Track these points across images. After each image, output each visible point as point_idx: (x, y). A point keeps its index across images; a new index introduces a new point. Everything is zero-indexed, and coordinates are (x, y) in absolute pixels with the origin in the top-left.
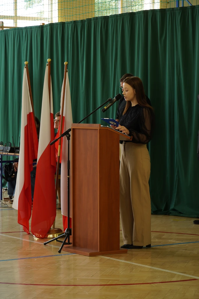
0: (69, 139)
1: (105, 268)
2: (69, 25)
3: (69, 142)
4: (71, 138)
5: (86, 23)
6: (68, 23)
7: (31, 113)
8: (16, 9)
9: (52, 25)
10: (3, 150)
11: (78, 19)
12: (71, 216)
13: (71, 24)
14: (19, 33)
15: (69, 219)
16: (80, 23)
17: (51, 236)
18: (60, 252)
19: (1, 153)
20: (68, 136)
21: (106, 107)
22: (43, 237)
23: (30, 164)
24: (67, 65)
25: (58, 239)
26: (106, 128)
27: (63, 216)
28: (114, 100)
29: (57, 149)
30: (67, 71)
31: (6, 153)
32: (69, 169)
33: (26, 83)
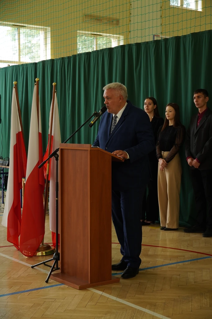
0: (57, 159)
1: (98, 315)
2: (58, 61)
3: (57, 162)
4: (59, 158)
5: (72, 58)
6: (57, 60)
7: (20, 132)
8: (19, 58)
9: (44, 62)
10: (2, 164)
11: (65, 56)
12: (60, 232)
13: (59, 61)
14: (16, 70)
15: (58, 235)
16: (67, 59)
17: (39, 254)
18: (47, 282)
19: (1, 166)
20: (56, 156)
21: (93, 121)
22: (32, 255)
23: (19, 182)
24: (56, 86)
26: (97, 149)
27: (52, 232)
28: (100, 113)
29: (46, 167)
31: (5, 167)
32: (58, 191)
33: (15, 103)
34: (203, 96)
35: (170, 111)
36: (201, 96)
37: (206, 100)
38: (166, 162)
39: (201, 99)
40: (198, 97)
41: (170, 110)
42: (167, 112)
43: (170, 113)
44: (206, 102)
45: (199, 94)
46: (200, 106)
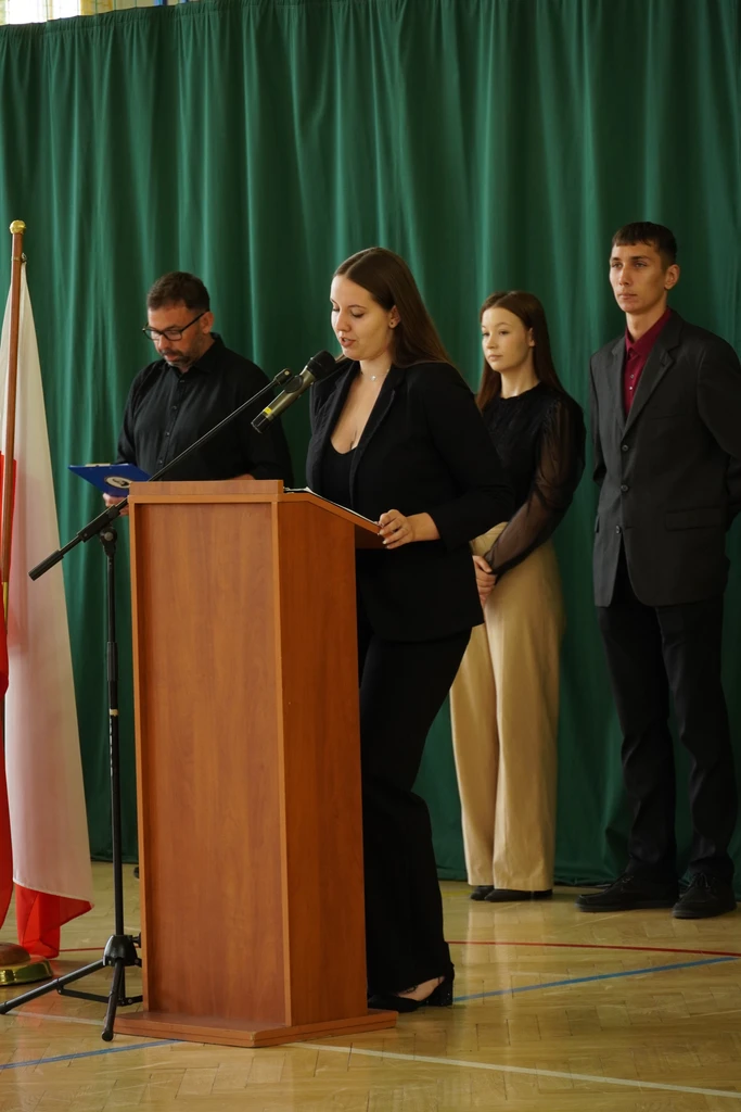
0: (111, 550)
20: (107, 536)
21: (271, 408)
25: (66, 987)
26: (301, 497)
28: (302, 377)
30: (22, 261)
32: (117, 678)
34: (657, 258)
35: (503, 328)
36: (646, 261)
37: (668, 277)
38: (489, 570)
39: (647, 274)
40: (636, 262)
41: (499, 325)
42: (487, 334)
43: (503, 341)
44: (669, 287)
45: (640, 249)
46: (637, 306)
